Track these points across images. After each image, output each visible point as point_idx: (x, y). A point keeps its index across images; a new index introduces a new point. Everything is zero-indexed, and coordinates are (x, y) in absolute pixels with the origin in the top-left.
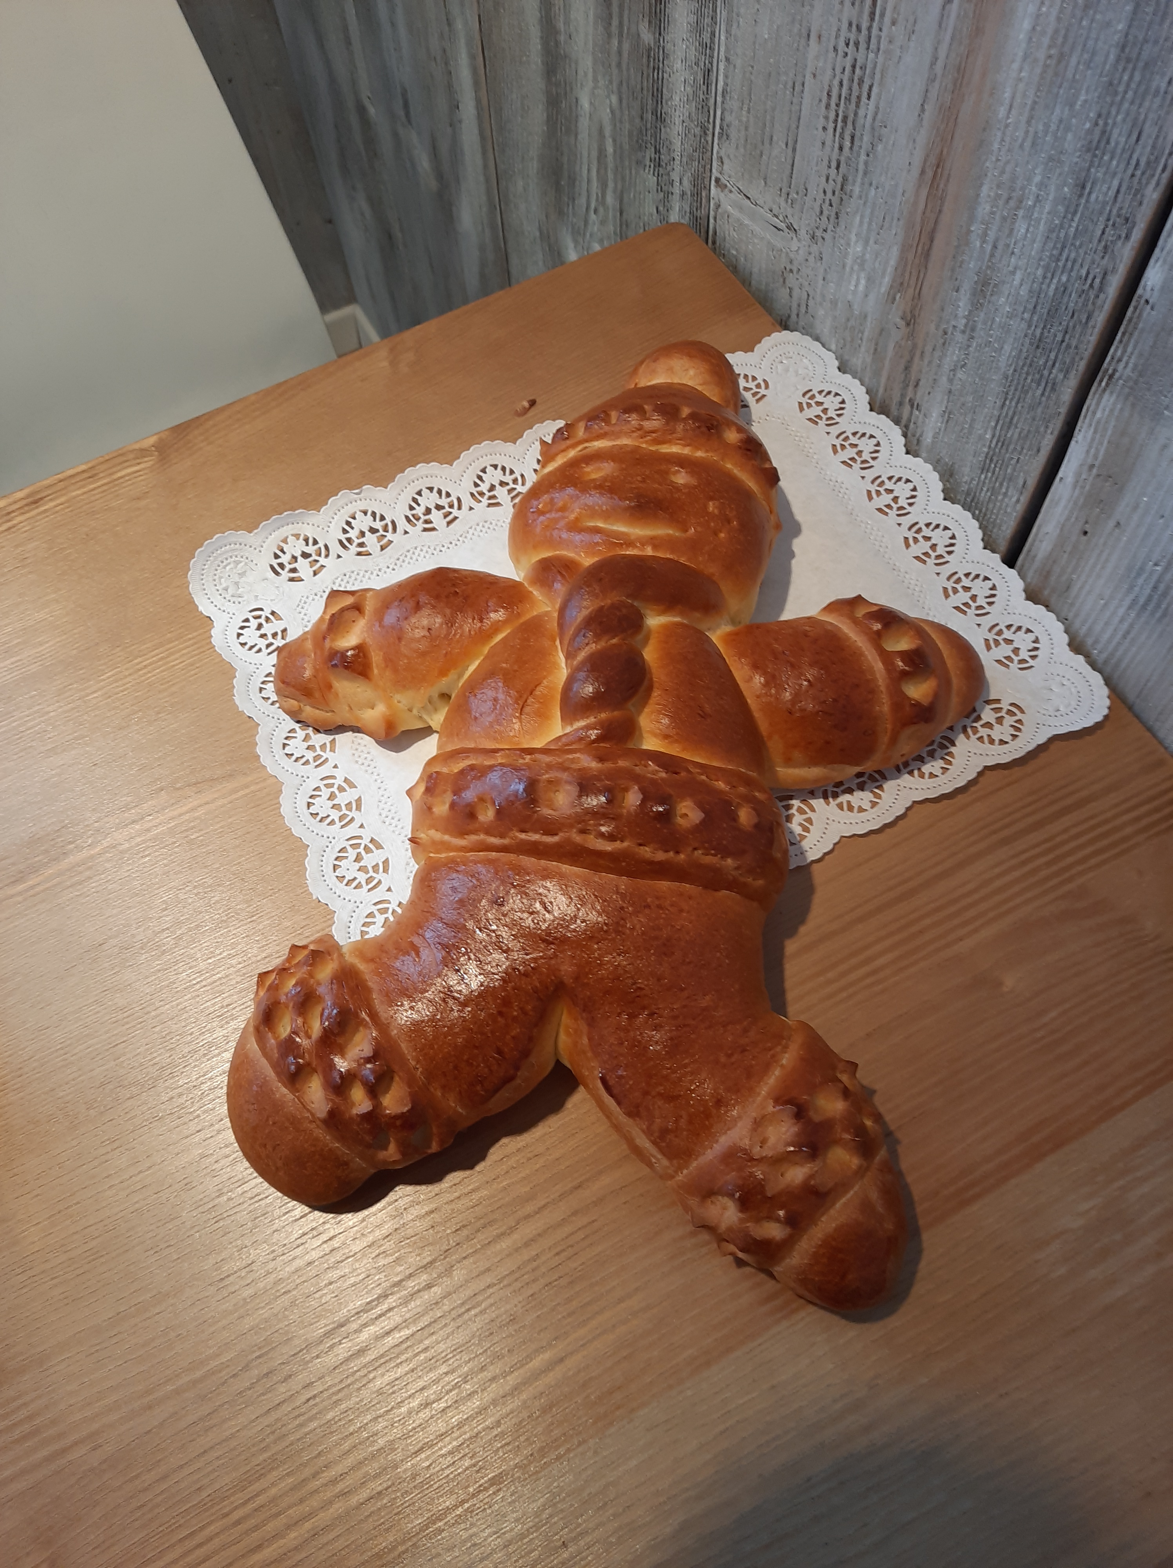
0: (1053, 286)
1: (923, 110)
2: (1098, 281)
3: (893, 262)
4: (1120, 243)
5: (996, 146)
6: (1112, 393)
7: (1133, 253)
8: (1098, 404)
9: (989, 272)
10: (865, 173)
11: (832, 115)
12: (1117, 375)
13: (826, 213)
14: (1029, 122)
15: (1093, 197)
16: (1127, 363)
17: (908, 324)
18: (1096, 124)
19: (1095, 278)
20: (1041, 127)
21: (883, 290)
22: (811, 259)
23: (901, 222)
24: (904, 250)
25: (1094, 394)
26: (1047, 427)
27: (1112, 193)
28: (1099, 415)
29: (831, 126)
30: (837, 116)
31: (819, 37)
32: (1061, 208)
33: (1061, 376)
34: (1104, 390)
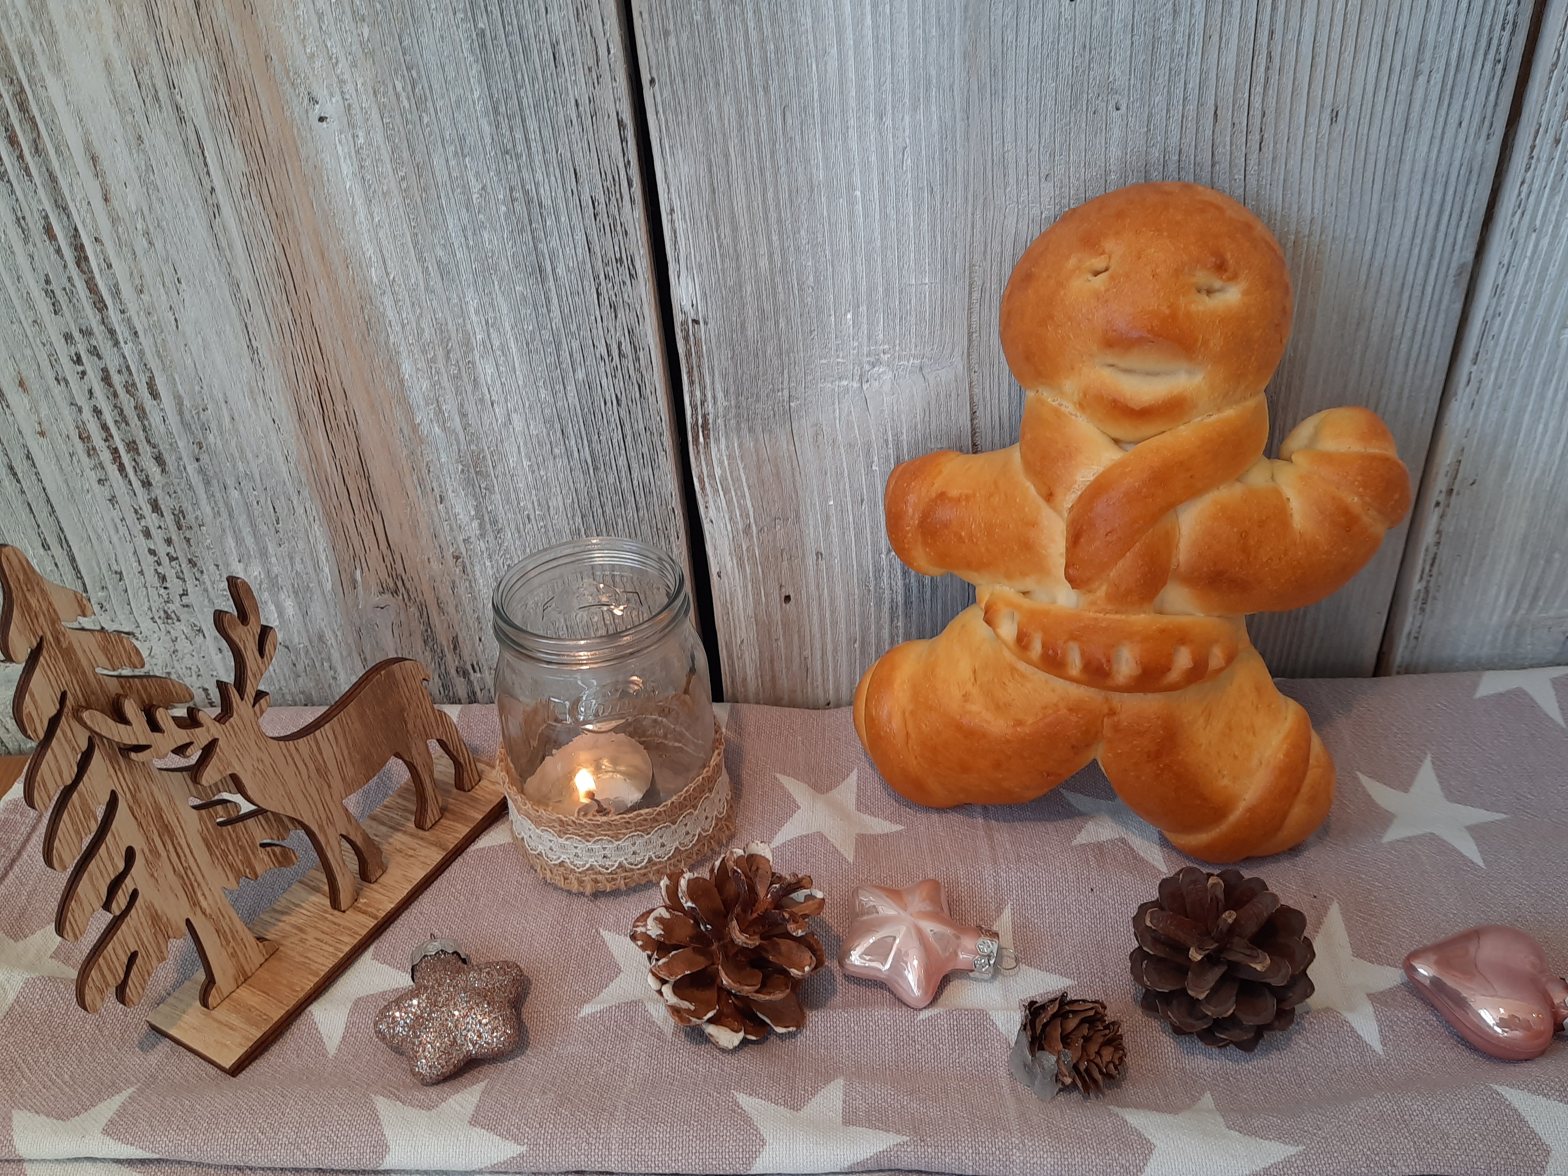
1: (254, 352)
3: (323, 546)
23: (305, 491)
31: (22, 384)
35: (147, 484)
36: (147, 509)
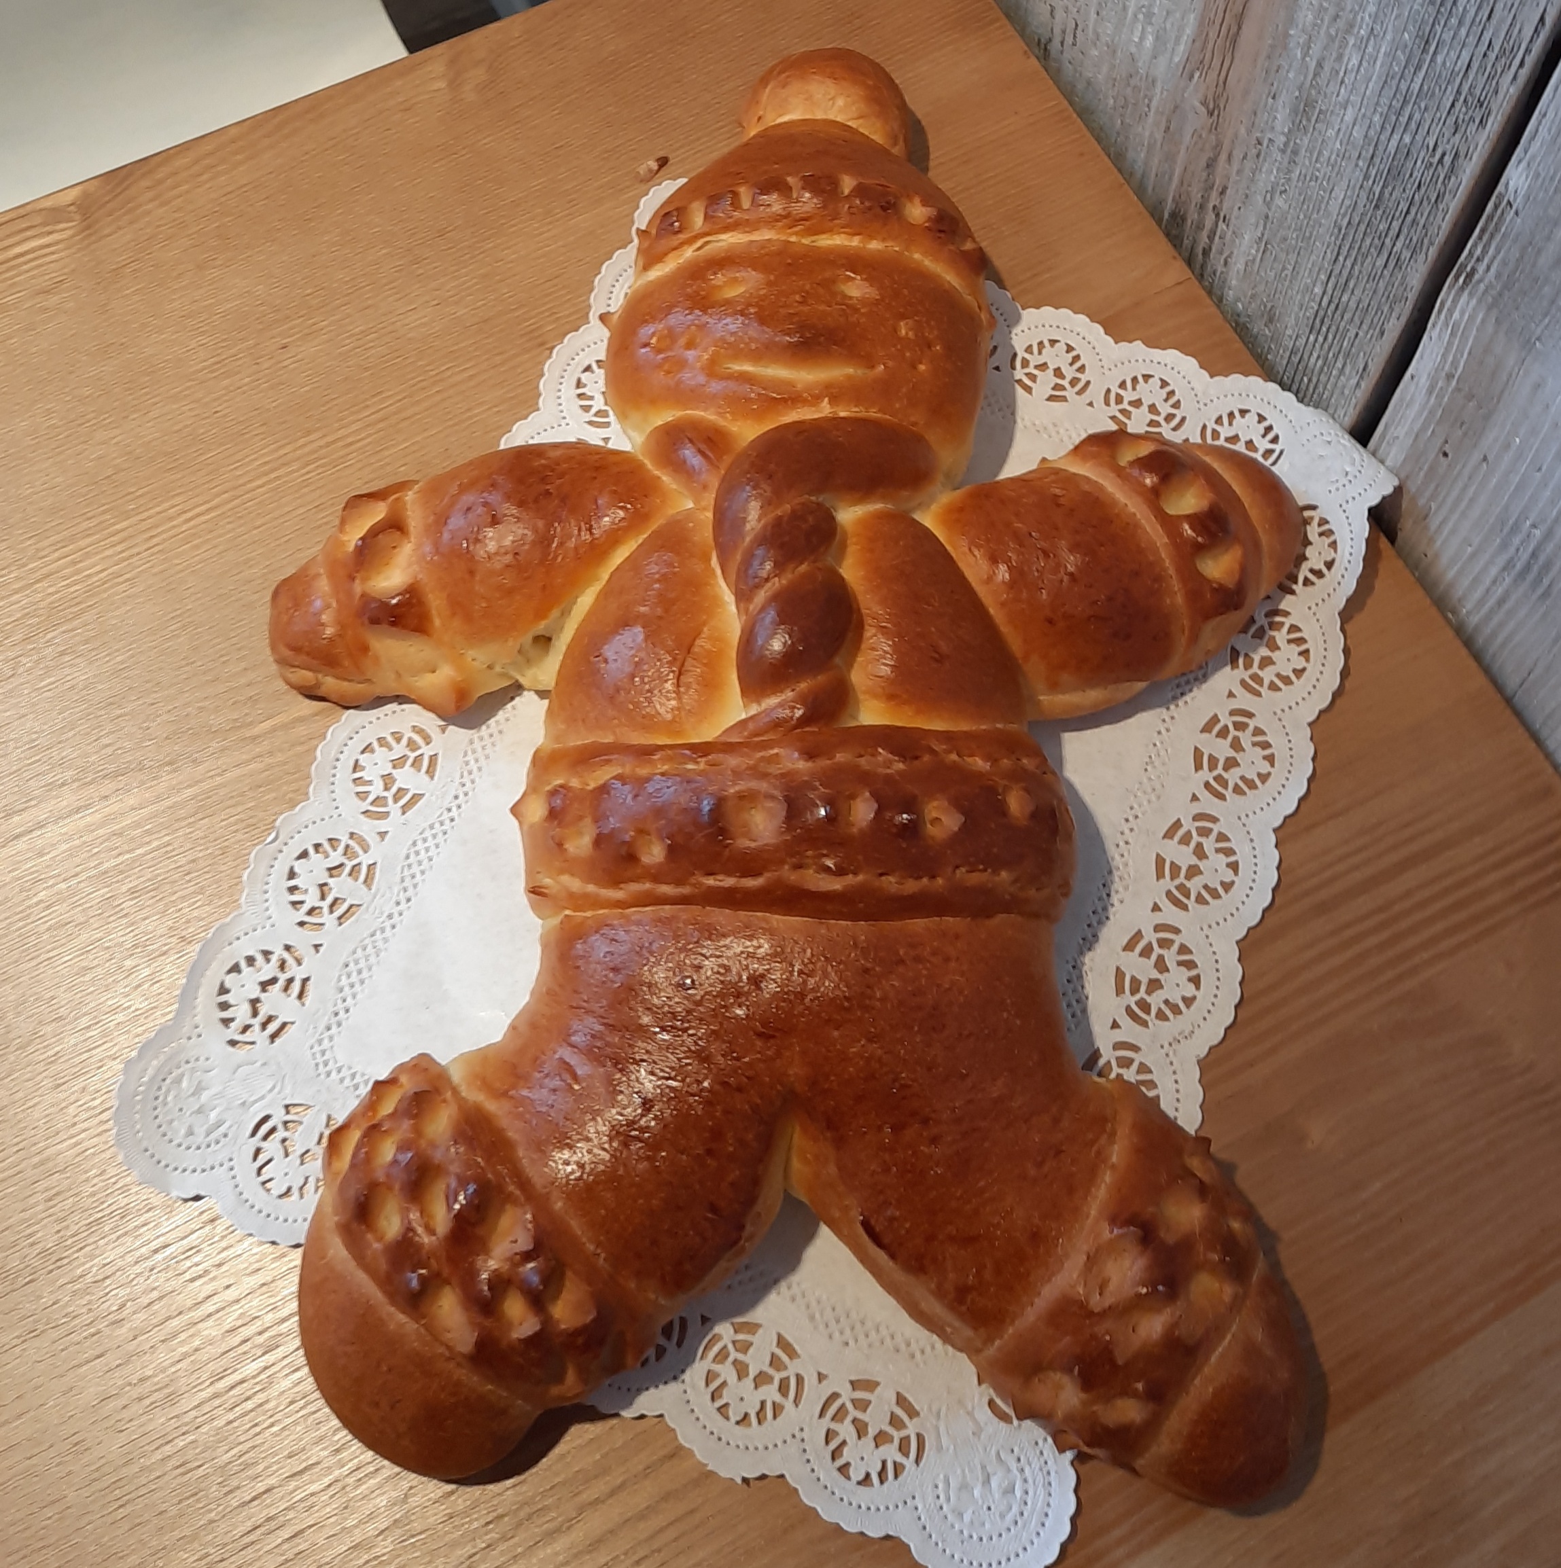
0: (1394, 143)
2: (1448, 160)
3: (1189, 31)
4: (1473, 127)
6: (1471, 295)
7: (1488, 147)
9: (1313, 92)
12: (1477, 277)
15: (1439, 59)
16: (1488, 268)
17: (1211, 114)
19: (1444, 155)
21: (1176, 59)
25: (1450, 288)
26: (1391, 309)
27: (1461, 64)
28: (1456, 315)
32: (1402, 57)
33: (1406, 254)
34: (1462, 289)
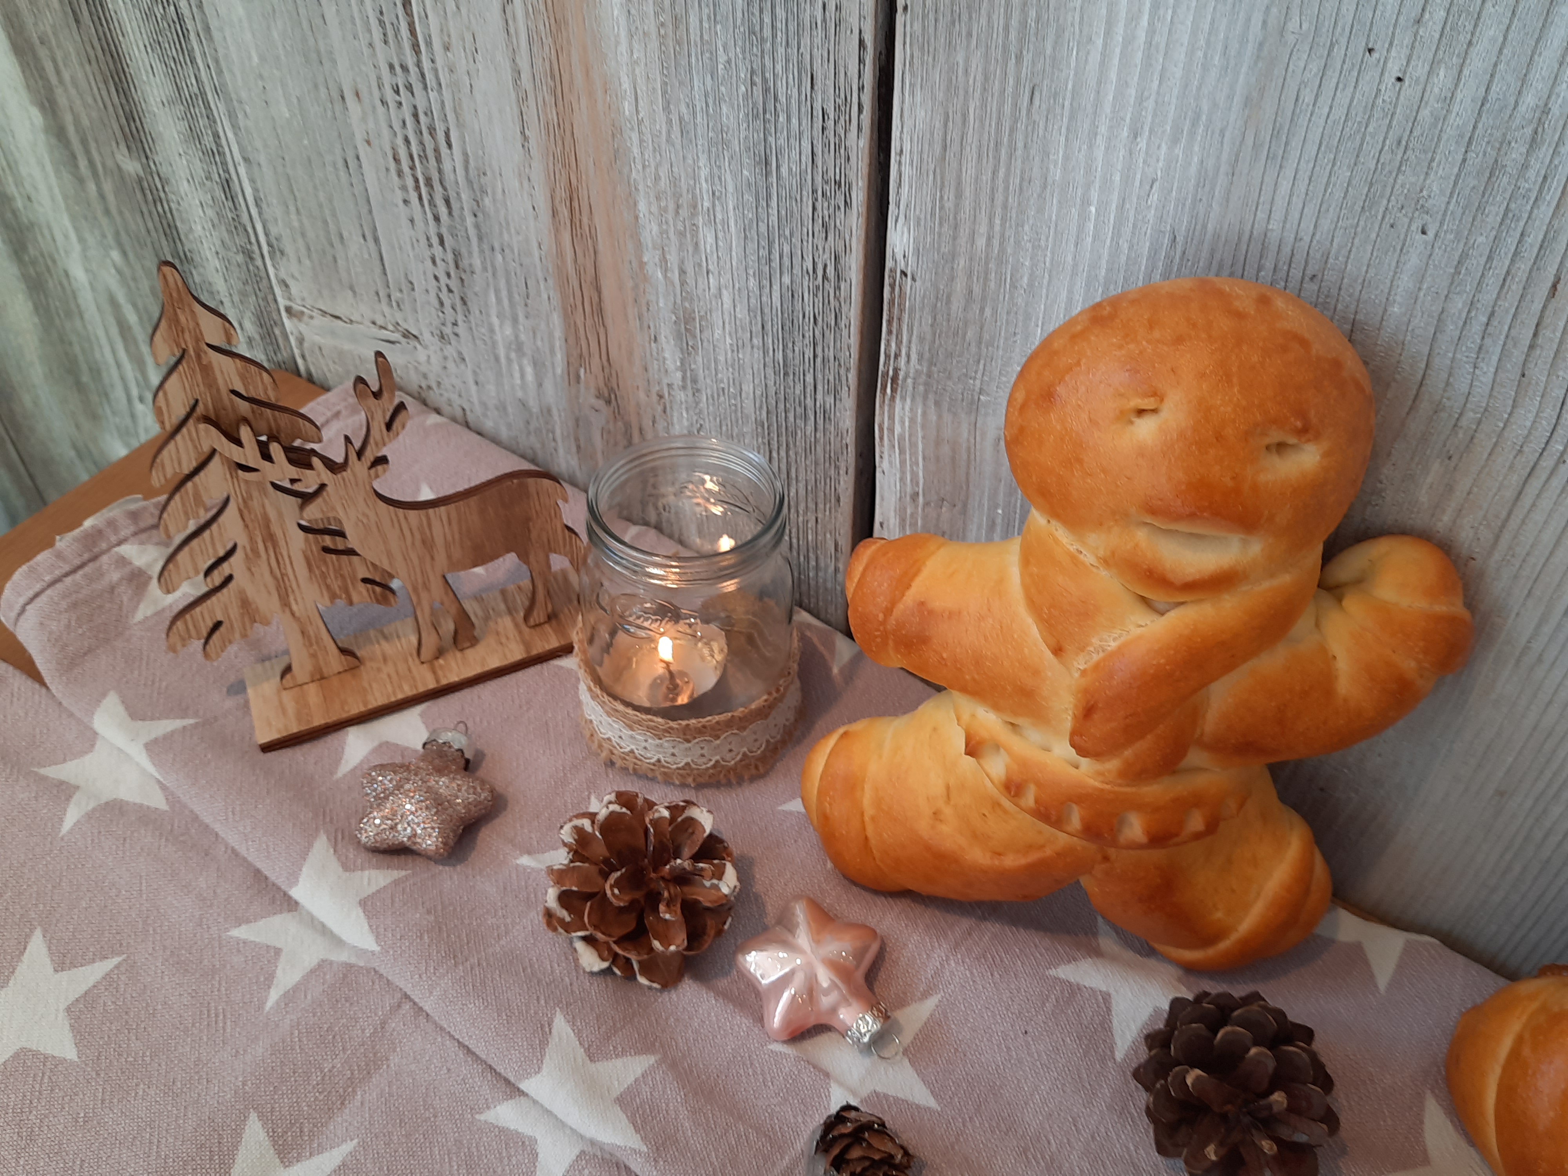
0: (776, 295)
1: (525, 138)
2: (830, 270)
3: (558, 334)
4: (841, 215)
5: (636, 150)
6: (904, 399)
7: (862, 221)
8: (892, 418)
9: (687, 305)
10: (480, 239)
11: (410, 182)
12: (901, 374)
13: (447, 302)
14: (667, 109)
15: (784, 170)
16: (908, 356)
17: (608, 402)
18: (753, 83)
19: (825, 267)
20: (684, 109)
21: (559, 371)
22: (451, 365)
23: (551, 282)
24: (567, 315)
25: (881, 407)
26: (837, 468)
27: (806, 158)
28: (898, 429)
29: (413, 196)
30: (417, 181)
31: (357, 95)
32: (749, 198)
33: (830, 400)
34: (893, 398)
35: (437, 219)
36: (435, 240)
